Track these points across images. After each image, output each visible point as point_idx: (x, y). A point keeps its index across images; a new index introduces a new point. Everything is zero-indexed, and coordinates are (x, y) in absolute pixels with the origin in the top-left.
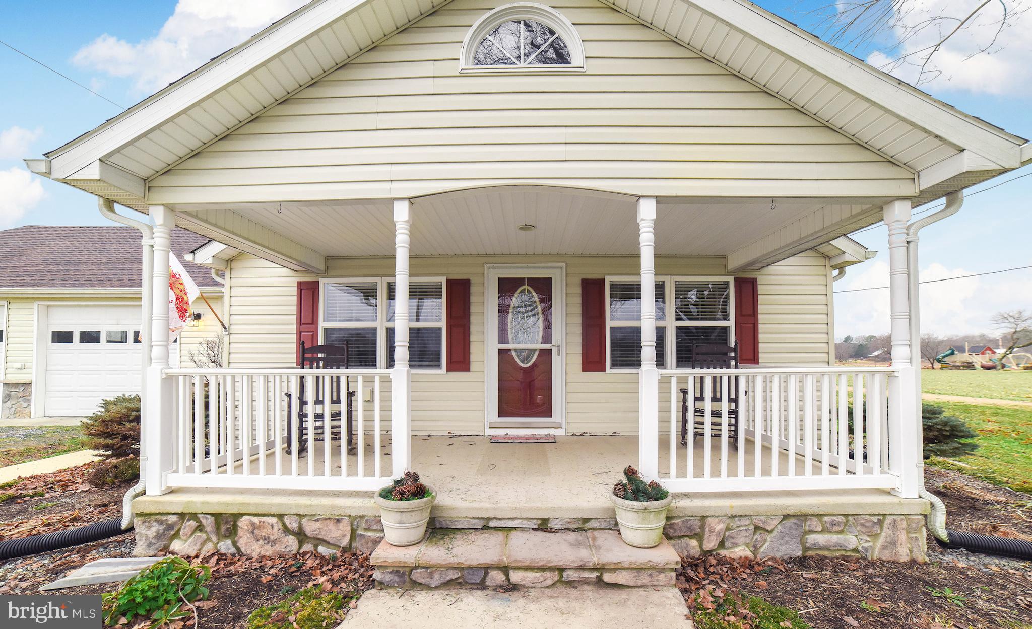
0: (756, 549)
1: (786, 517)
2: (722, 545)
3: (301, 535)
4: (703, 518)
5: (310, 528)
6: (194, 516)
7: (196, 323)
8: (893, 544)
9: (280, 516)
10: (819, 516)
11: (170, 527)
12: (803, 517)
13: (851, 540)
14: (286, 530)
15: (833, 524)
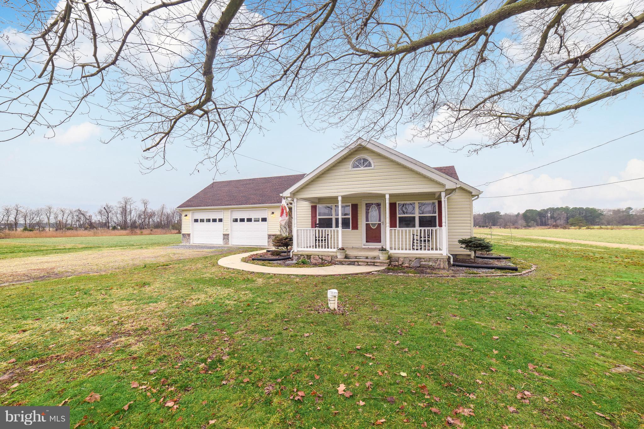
0: (410, 265)
1: (416, 258)
2: (403, 263)
3: (322, 259)
4: (399, 258)
5: (324, 258)
6: (303, 255)
7: (272, 215)
8: (440, 264)
9: (318, 256)
10: (424, 258)
11: (299, 257)
12: (420, 258)
13: (430, 263)
14: (319, 258)
15: (427, 260)
